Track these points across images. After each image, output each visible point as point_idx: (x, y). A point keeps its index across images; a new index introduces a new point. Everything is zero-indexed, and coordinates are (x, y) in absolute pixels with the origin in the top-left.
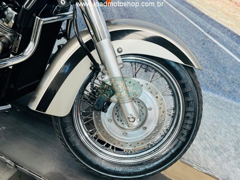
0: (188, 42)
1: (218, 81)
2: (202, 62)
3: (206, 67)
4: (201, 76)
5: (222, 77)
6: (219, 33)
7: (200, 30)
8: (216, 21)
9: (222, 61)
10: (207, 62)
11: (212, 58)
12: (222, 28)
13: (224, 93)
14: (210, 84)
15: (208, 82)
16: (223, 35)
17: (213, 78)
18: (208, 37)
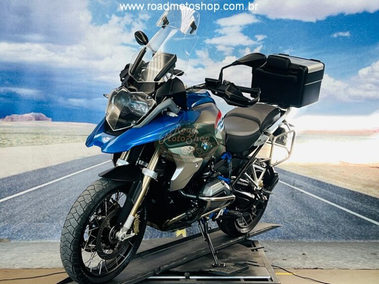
0: (279, 198)
1: (315, 226)
2: (297, 213)
3: (301, 217)
4: (300, 227)
5: (318, 221)
6: (302, 183)
7: (286, 185)
8: (297, 174)
9: (312, 206)
10: (301, 211)
11: (304, 206)
12: (304, 178)
13: (325, 235)
14: (310, 232)
15: (308, 230)
16: (306, 184)
17: (311, 225)
18: (293, 189)
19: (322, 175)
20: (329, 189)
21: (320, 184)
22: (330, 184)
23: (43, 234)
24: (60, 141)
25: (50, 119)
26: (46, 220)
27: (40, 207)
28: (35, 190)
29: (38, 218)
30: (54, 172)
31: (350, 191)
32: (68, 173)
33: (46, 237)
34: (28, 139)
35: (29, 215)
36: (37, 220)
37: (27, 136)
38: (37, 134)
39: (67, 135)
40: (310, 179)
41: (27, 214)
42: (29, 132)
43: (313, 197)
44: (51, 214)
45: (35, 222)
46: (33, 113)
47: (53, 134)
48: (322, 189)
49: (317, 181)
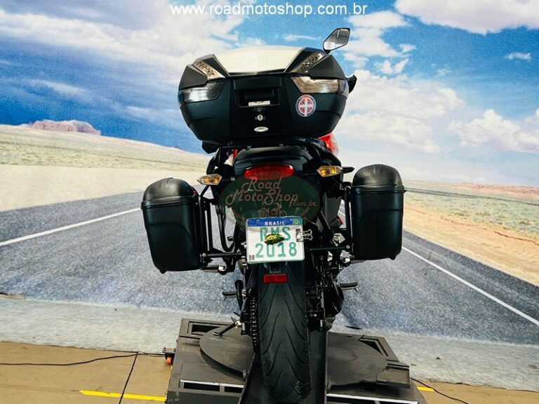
0: (406, 275)
1: (452, 318)
2: (429, 298)
3: (434, 303)
4: (431, 317)
5: (456, 311)
6: (441, 257)
7: (418, 258)
8: (435, 244)
9: (451, 290)
10: (435, 296)
11: (439, 289)
12: (444, 251)
13: (464, 332)
14: (444, 325)
15: (442, 323)
16: (446, 259)
17: (447, 316)
18: (429, 265)
19: (469, 249)
20: (477, 269)
21: (465, 261)
22: (480, 263)
23: (72, 293)
24: (110, 164)
25: (99, 132)
26: (78, 273)
27: (73, 255)
28: (66, 230)
29: (68, 269)
30: (96, 207)
31: (505, 274)
32: (116, 210)
33: (76, 297)
34: (64, 157)
35: (56, 264)
36: (65, 271)
37: (63, 152)
38: (79, 151)
39: (120, 157)
40: (452, 252)
41: (53, 262)
42: (66, 147)
43: (454, 278)
44: (87, 265)
45: (62, 275)
46: (74, 121)
47: (100, 154)
48: (467, 269)
49: (462, 256)
